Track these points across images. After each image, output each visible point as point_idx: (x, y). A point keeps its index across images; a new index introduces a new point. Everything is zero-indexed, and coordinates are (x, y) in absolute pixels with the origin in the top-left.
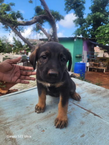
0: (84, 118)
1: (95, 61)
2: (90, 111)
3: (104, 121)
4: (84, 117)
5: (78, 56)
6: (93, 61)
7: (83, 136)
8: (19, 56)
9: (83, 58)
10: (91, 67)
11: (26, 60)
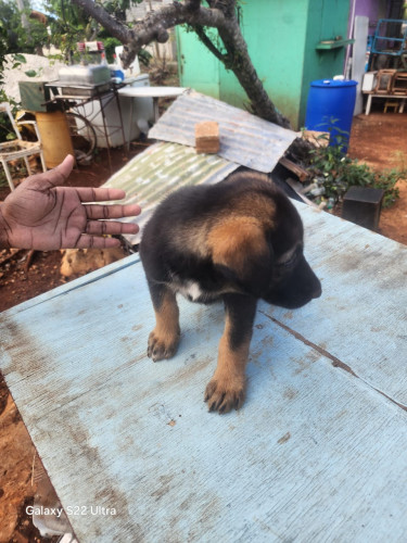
0: (297, 377)
1: (400, 66)
2: (321, 351)
3: (362, 387)
4: (298, 372)
5: (327, 45)
6: (391, 63)
7: (285, 439)
8: (81, 71)
9: (351, 55)
10: (382, 94)
11: (108, 87)
